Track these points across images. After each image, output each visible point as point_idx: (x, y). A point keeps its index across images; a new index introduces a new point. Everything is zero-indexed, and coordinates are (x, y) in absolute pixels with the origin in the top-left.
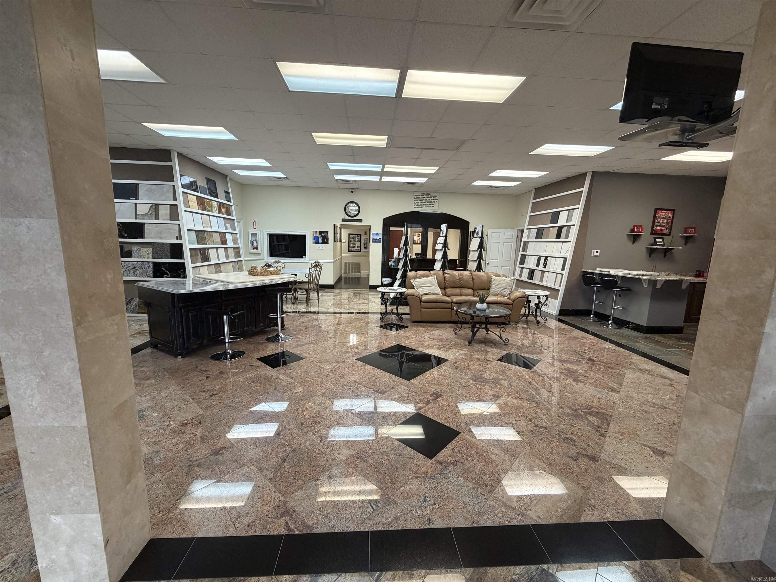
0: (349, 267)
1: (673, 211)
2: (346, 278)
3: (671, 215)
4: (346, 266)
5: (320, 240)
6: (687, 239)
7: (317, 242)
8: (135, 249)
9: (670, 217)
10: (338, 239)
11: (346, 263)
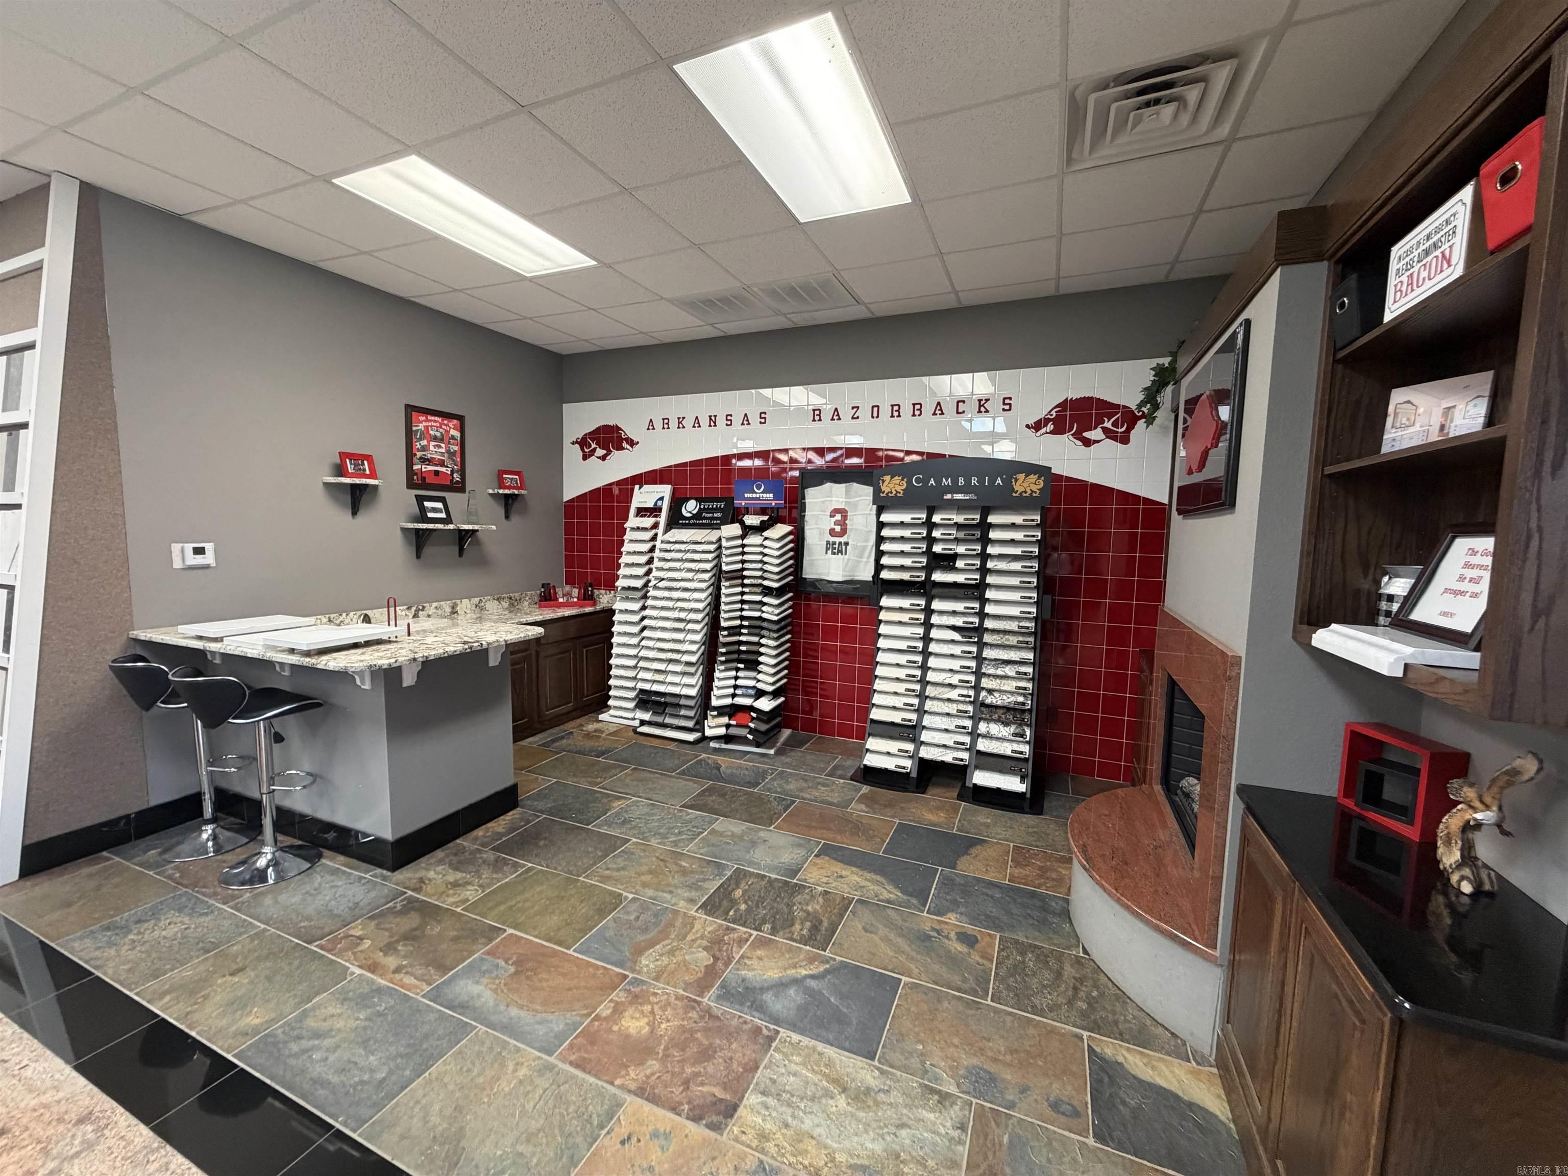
1: (458, 419)
3: (455, 433)
6: (509, 503)
9: (453, 437)
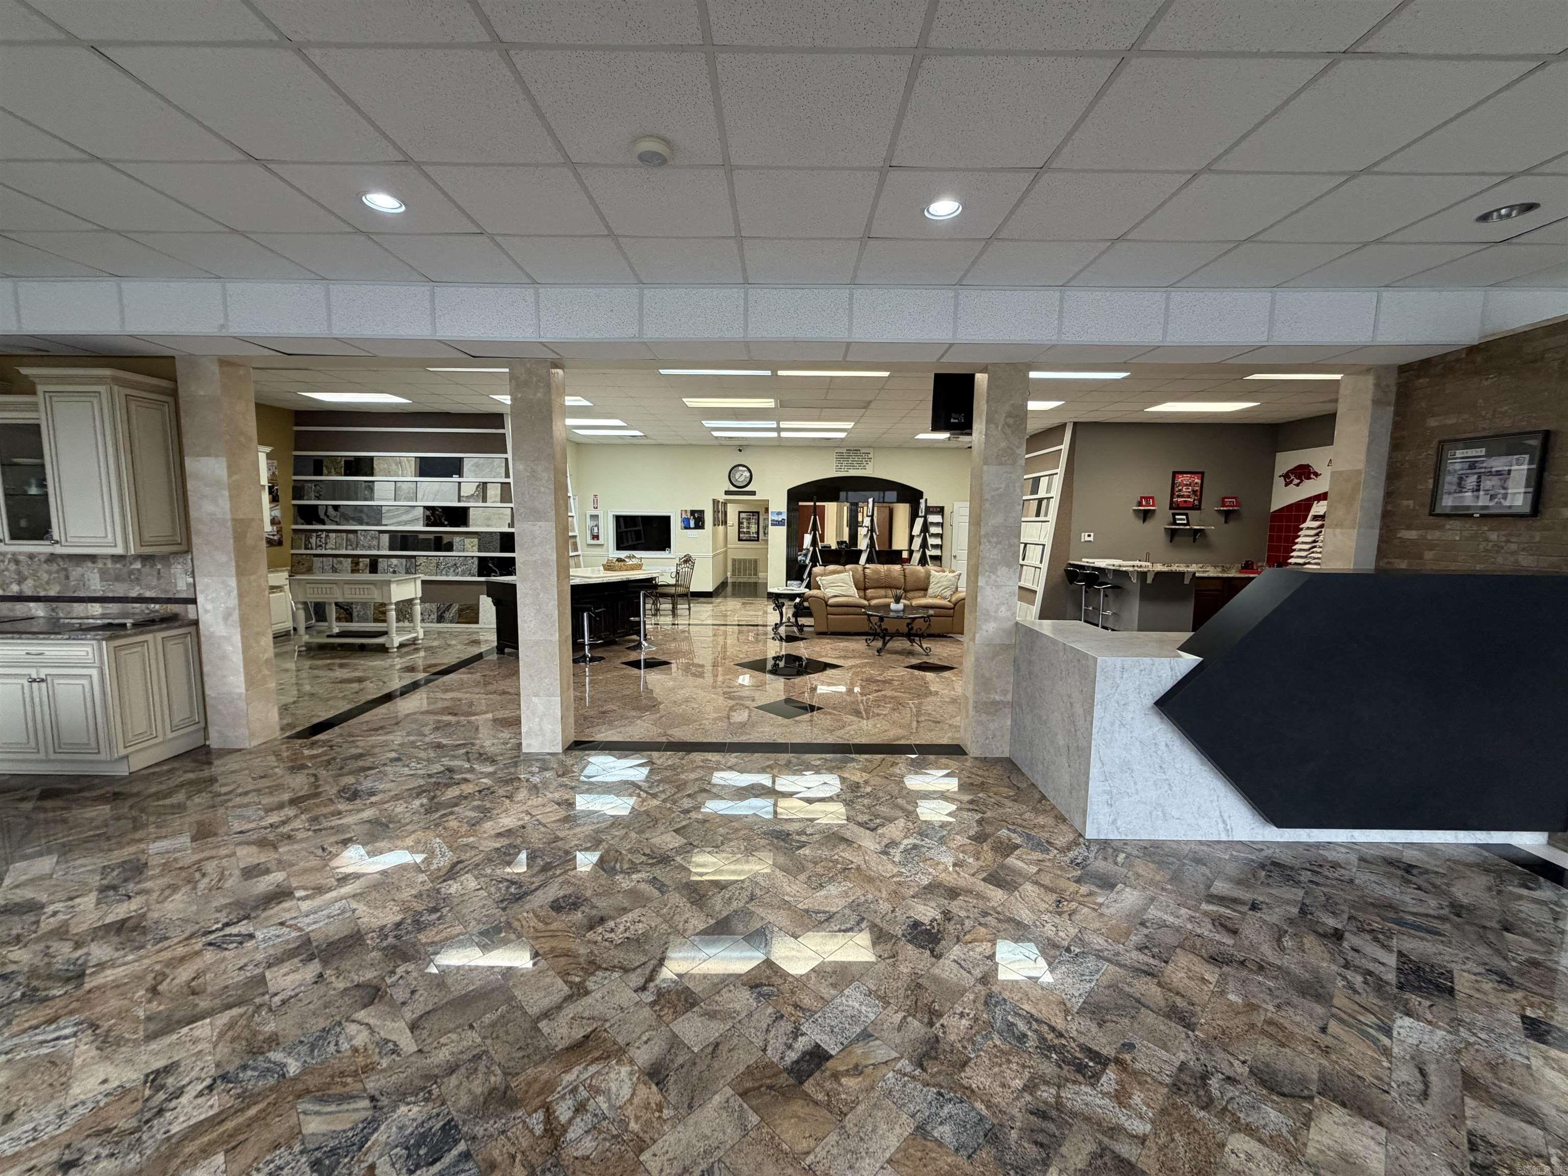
0: (740, 566)
1: (1202, 474)
2: (734, 584)
3: (1198, 481)
4: (734, 566)
5: (692, 524)
6: (1228, 515)
7: (687, 527)
8: (457, 539)
9: (1197, 484)
10: (721, 519)
11: (734, 560)
